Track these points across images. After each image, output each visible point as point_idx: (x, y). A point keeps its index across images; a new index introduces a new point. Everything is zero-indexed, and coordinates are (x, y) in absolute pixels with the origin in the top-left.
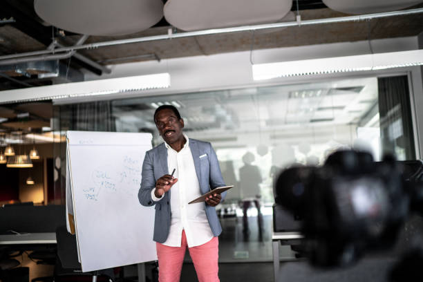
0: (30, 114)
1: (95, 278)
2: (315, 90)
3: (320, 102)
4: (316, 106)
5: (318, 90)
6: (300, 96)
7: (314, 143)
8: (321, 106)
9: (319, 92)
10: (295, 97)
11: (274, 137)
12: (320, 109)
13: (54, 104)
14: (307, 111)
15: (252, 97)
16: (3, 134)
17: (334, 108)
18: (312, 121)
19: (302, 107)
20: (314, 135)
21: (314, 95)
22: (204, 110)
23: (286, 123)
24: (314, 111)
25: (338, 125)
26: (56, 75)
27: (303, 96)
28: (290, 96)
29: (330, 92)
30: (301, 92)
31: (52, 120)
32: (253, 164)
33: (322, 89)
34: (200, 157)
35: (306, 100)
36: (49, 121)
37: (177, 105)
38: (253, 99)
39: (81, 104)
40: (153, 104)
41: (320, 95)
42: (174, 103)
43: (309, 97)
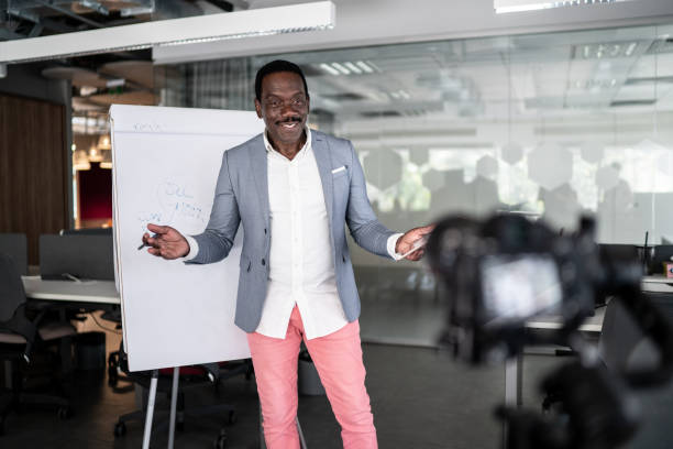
0: (127, 81)
1: (154, 382)
2: (624, 43)
3: (631, 69)
4: (624, 77)
5: (629, 42)
6: (593, 54)
7: (615, 144)
8: (631, 76)
9: (632, 47)
10: (584, 58)
11: (542, 131)
12: (630, 82)
13: (155, 63)
14: (606, 85)
15: (502, 56)
16: (96, 114)
17: (657, 79)
18: (615, 104)
19: (599, 77)
20: (615, 129)
21: (622, 54)
22: (421, 80)
23: (565, 106)
24: (618, 85)
25: (660, 113)
26: (150, 10)
27: (599, 54)
28: (573, 56)
29: (654, 47)
30: (594, 46)
31: (163, 92)
32: (492, 177)
33: (638, 42)
34: (334, 172)
35: (606, 65)
36: (158, 94)
37: (368, 69)
38: (503, 59)
39: (200, 63)
40: (324, 66)
41: (633, 53)
42: (361, 64)
43: (611, 57)
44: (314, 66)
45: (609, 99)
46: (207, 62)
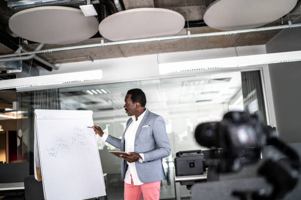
2: (200, 80)
3: (203, 89)
4: (200, 91)
5: (202, 80)
6: (189, 85)
8: (203, 91)
9: (202, 82)
10: (186, 85)
11: (171, 113)
12: (202, 93)
13: (17, 91)
14: (194, 95)
17: (212, 92)
18: (197, 101)
19: (191, 92)
21: (199, 84)
23: (179, 103)
24: (198, 94)
26: (20, 71)
27: (192, 84)
28: (183, 85)
29: (210, 81)
30: (190, 82)
31: (14, 103)
33: (204, 80)
35: (193, 87)
36: (12, 104)
37: (105, 92)
38: (157, 87)
39: (36, 91)
40: (88, 91)
41: (203, 84)
42: (103, 90)
43: (195, 85)
44: (84, 91)
45: (196, 100)
46: (40, 91)
